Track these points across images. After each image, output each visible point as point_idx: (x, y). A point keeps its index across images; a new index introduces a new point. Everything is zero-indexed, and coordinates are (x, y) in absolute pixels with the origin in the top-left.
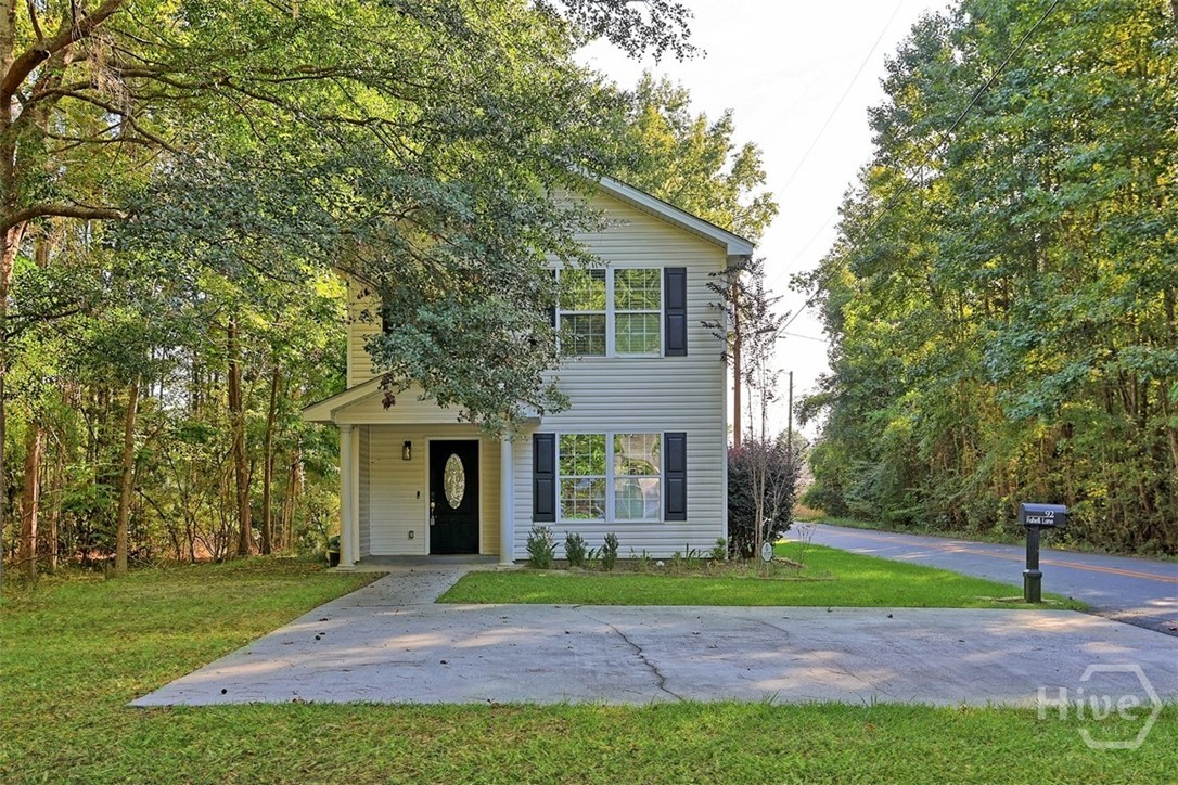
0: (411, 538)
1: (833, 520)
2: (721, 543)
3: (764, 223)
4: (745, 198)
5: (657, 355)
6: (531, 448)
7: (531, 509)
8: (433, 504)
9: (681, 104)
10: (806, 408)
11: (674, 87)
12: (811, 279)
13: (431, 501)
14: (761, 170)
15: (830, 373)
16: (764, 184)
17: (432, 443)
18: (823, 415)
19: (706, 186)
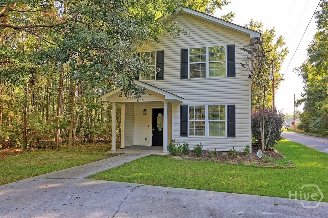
0: (146, 140)
1: (306, 133)
2: (248, 147)
3: (285, 55)
4: (279, 49)
5: (224, 77)
6: (179, 111)
7: (179, 132)
8: (153, 129)
9: (261, 26)
10: (297, 103)
11: (259, 22)
12: (299, 69)
13: (152, 128)
14: (284, 42)
15: (304, 93)
16: (285, 45)
17: (153, 109)
18: (303, 104)
19: (268, 46)
